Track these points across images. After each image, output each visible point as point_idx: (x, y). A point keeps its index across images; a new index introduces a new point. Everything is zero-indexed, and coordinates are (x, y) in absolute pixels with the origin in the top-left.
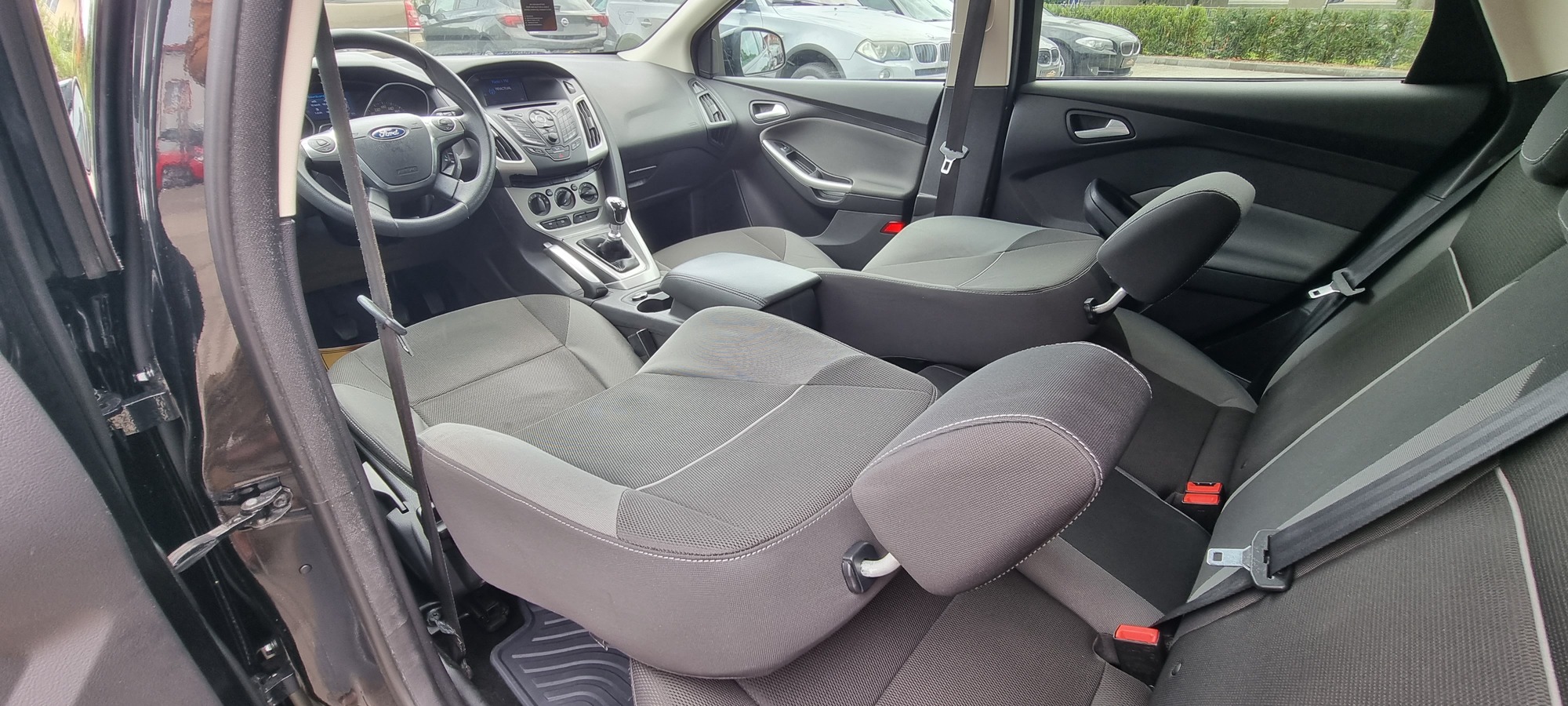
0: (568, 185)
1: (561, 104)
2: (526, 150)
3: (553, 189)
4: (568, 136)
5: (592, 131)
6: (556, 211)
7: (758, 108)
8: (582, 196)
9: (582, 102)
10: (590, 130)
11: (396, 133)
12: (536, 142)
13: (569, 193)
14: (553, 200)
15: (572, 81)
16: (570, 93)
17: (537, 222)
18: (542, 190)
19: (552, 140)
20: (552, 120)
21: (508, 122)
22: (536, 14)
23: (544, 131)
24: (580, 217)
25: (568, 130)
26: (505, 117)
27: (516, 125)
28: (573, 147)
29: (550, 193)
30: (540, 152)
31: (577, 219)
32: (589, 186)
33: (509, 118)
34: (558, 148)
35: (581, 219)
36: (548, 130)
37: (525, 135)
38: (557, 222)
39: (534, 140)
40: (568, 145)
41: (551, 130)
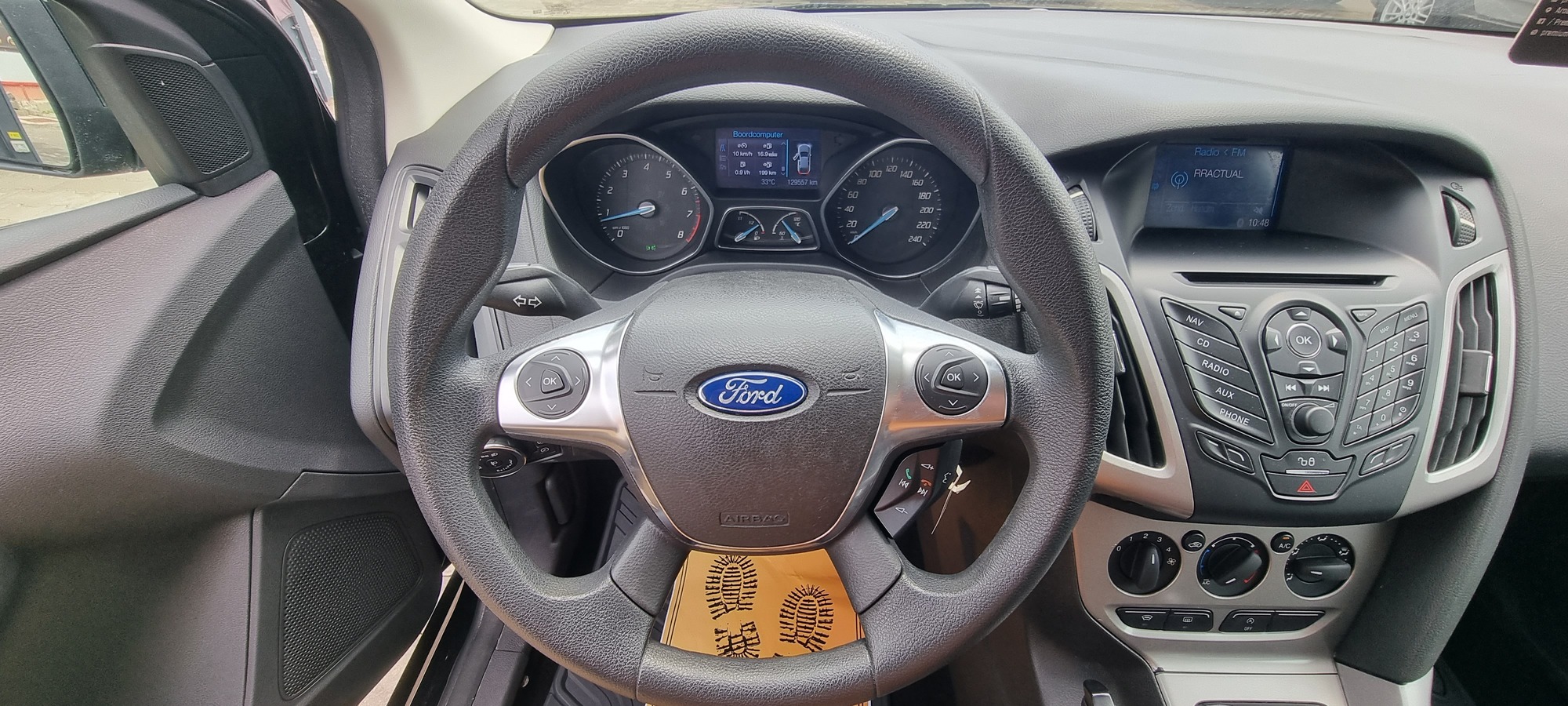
0: (1265, 532)
1: (1406, 279)
2: (1193, 443)
3: (1214, 532)
4: (1372, 421)
5: (1469, 402)
6: (1184, 591)
8: (1293, 567)
9: (1490, 277)
10: (1462, 395)
12: (1241, 423)
13: (1256, 559)
14: (1190, 560)
15: (1473, 190)
16: (1454, 243)
17: (1110, 606)
18: (1177, 530)
19: (1305, 427)
20: (1344, 352)
21: (1180, 331)
23: (1294, 388)
24: (1251, 621)
25: (1389, 392)
26: (1183, 311)
27: (1206, 344)
28: (1374, 464)
29: (1196, 544)
30: (1241, 462)
31: (1232, 623)
32: (1334, 548)
33: (1194, 314)
34: (1312, 460)
35: (1249, 625)
36: (1310, 385)
37: (1219, 390)
38: (1168, 619)
39: (1239, 414)
40: (1353, 456)
41: (1320, 388)
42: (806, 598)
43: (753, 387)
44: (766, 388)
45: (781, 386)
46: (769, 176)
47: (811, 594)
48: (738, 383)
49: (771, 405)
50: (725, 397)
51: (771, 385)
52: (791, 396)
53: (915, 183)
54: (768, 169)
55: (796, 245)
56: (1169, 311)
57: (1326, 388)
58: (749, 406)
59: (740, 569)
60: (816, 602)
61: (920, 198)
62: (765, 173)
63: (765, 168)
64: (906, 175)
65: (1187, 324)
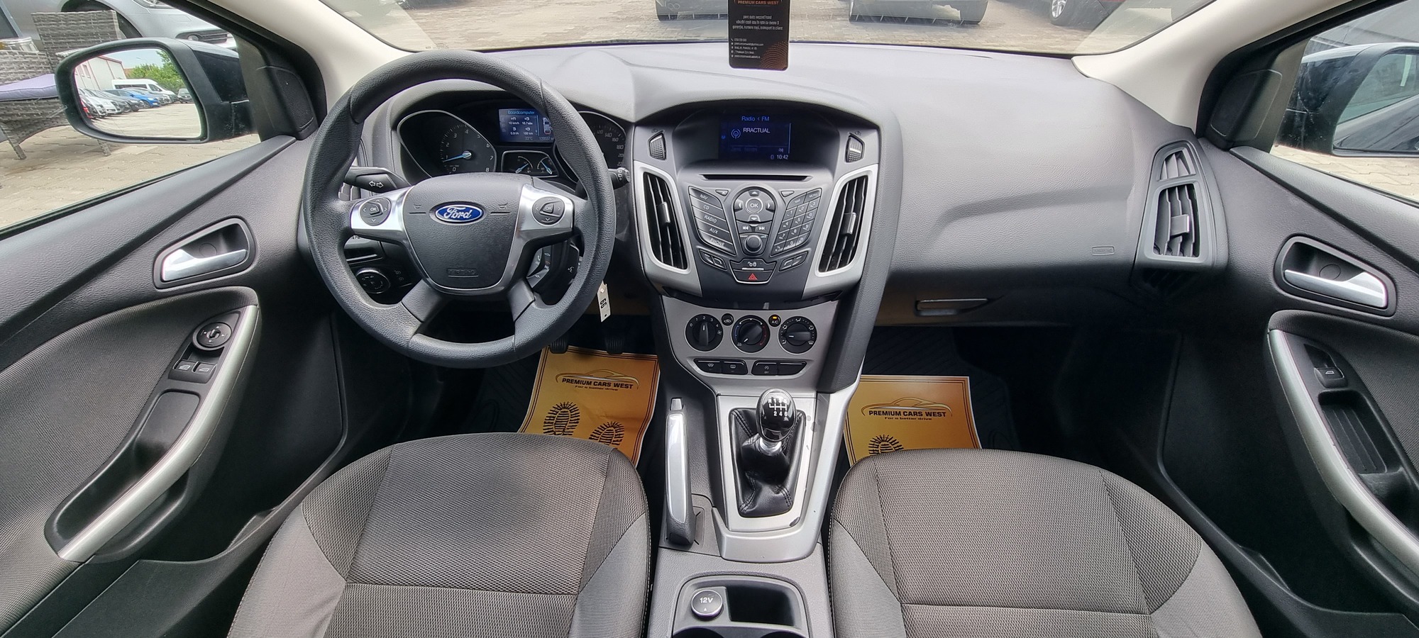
0: (765, 315)
1: (817, 179)
2: (699, 256)
3: (737, 314)
4: (785, 245)
5: (846, 238)
6: (727, 348)
7: (1303, 256)
8: (783, 335)
9: (866, 177)
10: (842, 237)
11: (466, 215)
12: (721, 246)
13: (761, 328)
14: (728, 331)
16: (847, 160)
17: (690, 358)
18: (718, 313)
19: (753, 248)
20: (774, 211)
21: (695, 201)
22: (750, 35)
23: (747, 228)
24: (767, 367)
25: (795, 231)
26: (698, 192)
27: (708, 208)
28: (787, 265)
29: (728, 321)
30: (719, 264)
31: (759, 369)
32: (805, 324)
33: (704, 194)
34: (755, 263)
35: (766, 370)
36: (755, 227)
37: (711, 230)
38: (722, 366)
39: (720, 241)
40: (776, 262)
41: (760, 228)
42: (609, 429)
43: (458, 211)
44: (464, 211)
45: (471, 211)
46: (529, 135)
47: (612, 426)
48: (453, 209)
49: (466, 219)
50: (447, 215)
51: (467, 210)
52: (475, 215)
53: (614, 140)
54: (528, 132)
55: (550, 175)
56: (691, 192)
57: (763, 228)
58: (456, 219)
59: (569, 412)
60: (614, 431)
61: (618, 148)
62: (527, 133)
63: (527, 131)
64: (608, 135)
65: (701, 199)
